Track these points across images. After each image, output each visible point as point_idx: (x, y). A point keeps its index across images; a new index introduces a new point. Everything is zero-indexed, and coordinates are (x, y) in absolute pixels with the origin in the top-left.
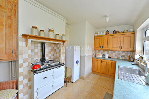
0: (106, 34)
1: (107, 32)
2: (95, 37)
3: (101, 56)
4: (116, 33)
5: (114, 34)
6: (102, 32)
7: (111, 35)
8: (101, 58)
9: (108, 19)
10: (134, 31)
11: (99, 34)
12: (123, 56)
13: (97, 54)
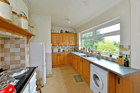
0: (61, 32)
1: (62, 31)
2: (52, 33)
3: (57, 51)
4: (67, 33)
5: (66, 33)
6: (57, 30)
7: (64, 34)
8: (57, 52)
9: (70, 22)
10: (76, 33)
11: (55, 32)
12: (71, 49)
13: (54, 49)
